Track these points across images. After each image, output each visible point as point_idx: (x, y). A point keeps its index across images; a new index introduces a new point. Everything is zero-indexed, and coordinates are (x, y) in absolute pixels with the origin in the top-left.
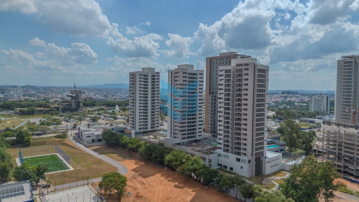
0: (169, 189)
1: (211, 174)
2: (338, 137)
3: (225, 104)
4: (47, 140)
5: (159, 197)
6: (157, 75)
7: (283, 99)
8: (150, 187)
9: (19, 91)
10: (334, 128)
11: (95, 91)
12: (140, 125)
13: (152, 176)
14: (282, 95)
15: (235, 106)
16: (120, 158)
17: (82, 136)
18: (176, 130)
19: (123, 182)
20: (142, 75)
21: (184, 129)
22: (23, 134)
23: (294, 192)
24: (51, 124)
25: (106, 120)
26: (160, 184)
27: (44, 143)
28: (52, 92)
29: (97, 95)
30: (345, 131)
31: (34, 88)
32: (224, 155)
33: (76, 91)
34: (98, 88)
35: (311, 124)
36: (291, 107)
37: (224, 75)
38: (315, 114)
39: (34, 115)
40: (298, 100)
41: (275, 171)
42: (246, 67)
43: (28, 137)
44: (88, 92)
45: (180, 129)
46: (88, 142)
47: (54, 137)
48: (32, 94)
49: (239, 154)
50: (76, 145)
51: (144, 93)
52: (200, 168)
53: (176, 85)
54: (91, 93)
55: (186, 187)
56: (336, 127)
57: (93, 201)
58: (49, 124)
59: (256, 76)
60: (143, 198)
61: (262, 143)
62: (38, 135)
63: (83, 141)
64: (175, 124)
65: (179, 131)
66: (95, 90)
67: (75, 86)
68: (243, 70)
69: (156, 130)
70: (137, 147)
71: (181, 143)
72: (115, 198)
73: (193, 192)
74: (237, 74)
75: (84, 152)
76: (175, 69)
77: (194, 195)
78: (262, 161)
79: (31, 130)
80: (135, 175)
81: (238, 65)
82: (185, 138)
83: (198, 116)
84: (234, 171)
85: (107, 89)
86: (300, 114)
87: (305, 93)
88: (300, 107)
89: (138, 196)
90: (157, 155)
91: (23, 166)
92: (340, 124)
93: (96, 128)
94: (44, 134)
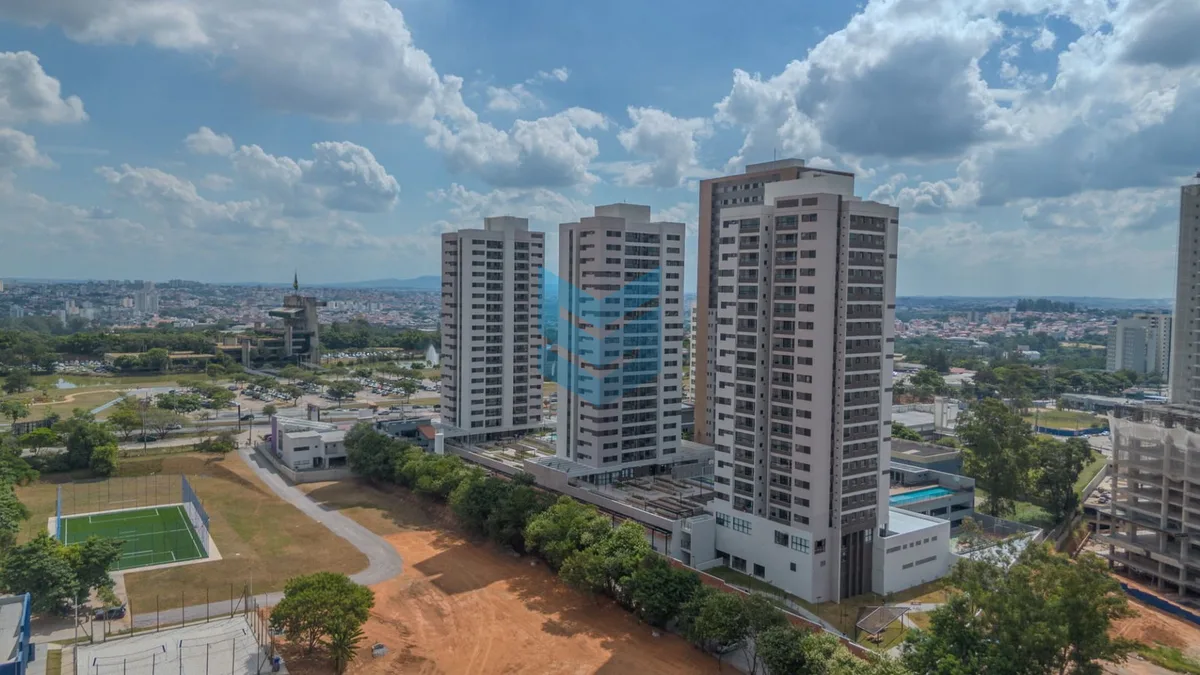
0: (523, 636)
1: (672, 589)
2: (1166, 465)
3: (741, 341)
4: (168, 457)
5: (479, 665)
6: (538, 241)
7: (1021, 326)
8: (458, 626)
9: (148, 298)
10: (1154, 431)
11: (387, 298)
12: (473, 413)
13: (477, 586)
14: (1019, 315)
15: (774, 349)
16: (389, 522)
17: (281, 447)
18: (582, 430)
19: (352, 608)
20: (481, 242)
21: (610, 426)
22: (88, 438)
23: (957, 662)
24: (193, 404)
25: (383, 395)
26: (497, 618)
27: (156, 468)
28: (250, 302)
29: (393, 314)
30: (1191, 444)
31: (196, 289)
32: (736, 522)
33: (299, 298)
34: (396, 290)
35: (1099, 416)
36: (1045, 355)
37: (737, 241)
38: (1122, 381)
39: (161, 374)
40: (1076, 333)
41: (919, 583)
42: (808, 210)
43: (103, 448)
44: (366, 304)
45: (596, 427)
46: (301, 467)
47: (192, 448)
48: (189, 309)
49: (784, 517)
50: (257, 478)
51: (489, 303)
52: (636, 566)
53: (584, 273)
54: (373, 304)
55: (586, 630)
56: (1158, 429)
57: (246, 671)
58: (188, 406)
59: (846, 240)
60: (425, 666)
61: (872, 482)
62: (142, 439)
63: (283, 463)
64: (582, 411)
65: (595, 433)
66: (389, 294)
67: (296, 282)
68: (800, 218)
69: (531, 431)
70: (445, 485)
71: (600, 477)
72: (323, 663)
73: (602, 650)
74: (780, 237)
75: (277, 498)
76: (582, 219)
77: (606, 660)
78: (871, 544)
79: (120, 423)
80: (419, 583)
81: (781, 204)
82: (615, 458)
83: (663, 383)
84: (765, 580)
85: (425, 293)
86: (1065, 381)
87: (1103, 309)
88: (1077, 355)
89: (407, 659)
90: (504, 517)
91: (36, 545)
92: (1175, 415)
93: (331, 421)
94: (163, 437)
